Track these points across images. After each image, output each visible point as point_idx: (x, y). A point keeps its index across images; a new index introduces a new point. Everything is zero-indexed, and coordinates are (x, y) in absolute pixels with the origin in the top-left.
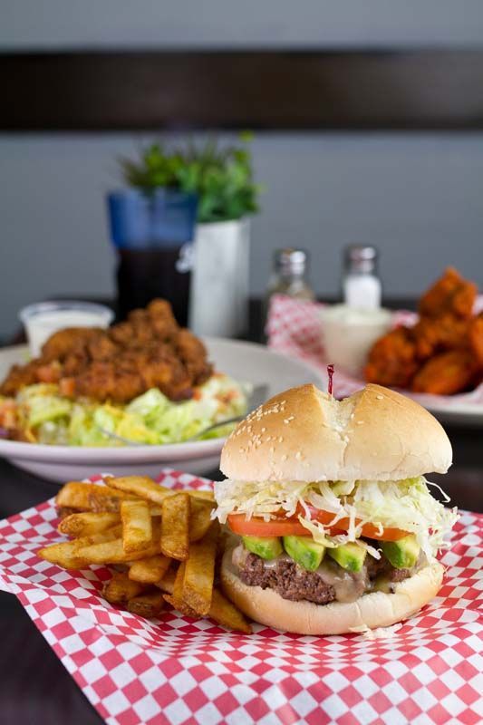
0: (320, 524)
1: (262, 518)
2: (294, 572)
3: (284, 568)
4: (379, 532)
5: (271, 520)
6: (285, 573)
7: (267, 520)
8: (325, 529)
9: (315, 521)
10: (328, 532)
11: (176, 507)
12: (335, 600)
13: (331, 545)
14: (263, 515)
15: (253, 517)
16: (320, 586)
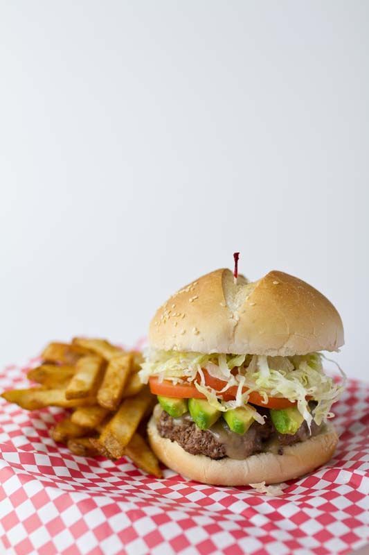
0: (213, 390)
1: (171, 382)
2: (194, 430)
3: (187, 426)
4: (264, 400)
5: (178, 383)
6: (187, 430)
7: (175, 383)
8: (217, 394)
9: (209, 387)
10: (220, 397)
11: (120, 366)
12: (226, 457)
13: (223, 409)
14: (173, 379)
15: (165, 380)
16: (212, 444)
